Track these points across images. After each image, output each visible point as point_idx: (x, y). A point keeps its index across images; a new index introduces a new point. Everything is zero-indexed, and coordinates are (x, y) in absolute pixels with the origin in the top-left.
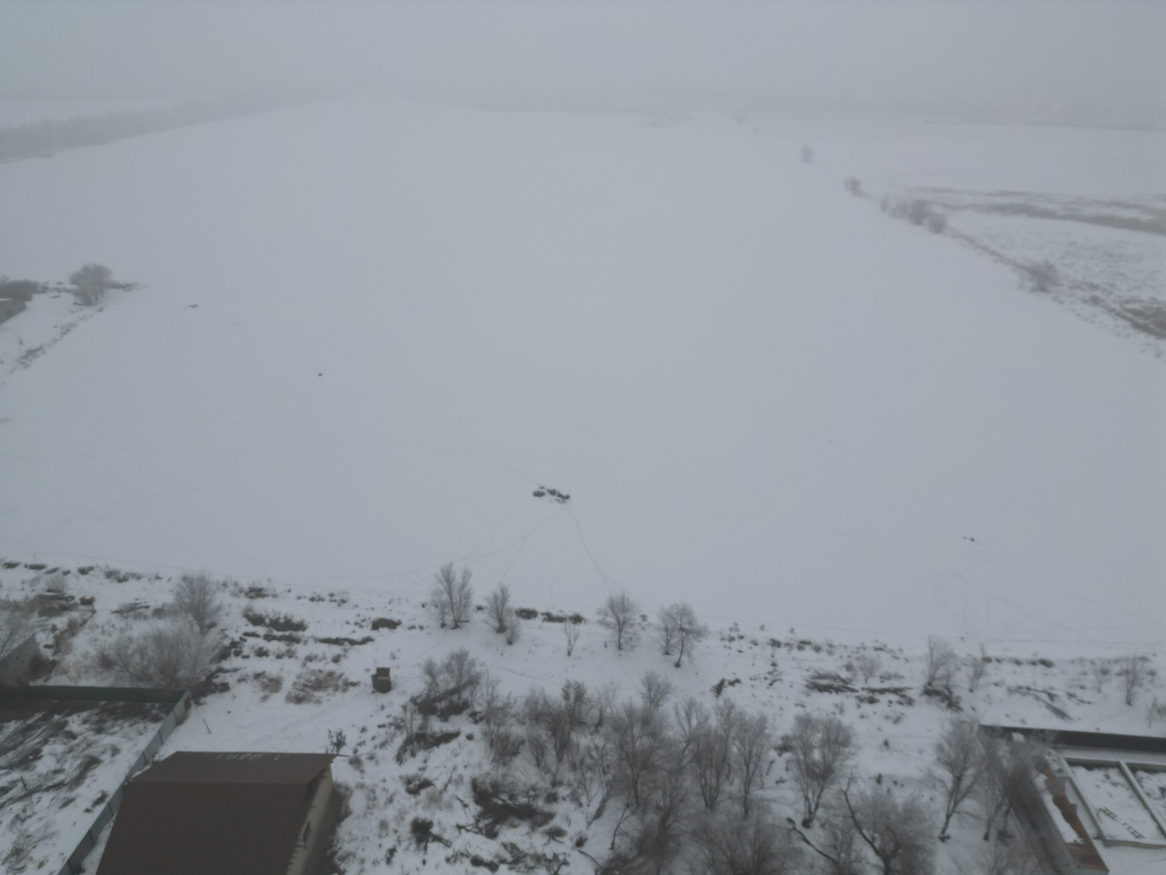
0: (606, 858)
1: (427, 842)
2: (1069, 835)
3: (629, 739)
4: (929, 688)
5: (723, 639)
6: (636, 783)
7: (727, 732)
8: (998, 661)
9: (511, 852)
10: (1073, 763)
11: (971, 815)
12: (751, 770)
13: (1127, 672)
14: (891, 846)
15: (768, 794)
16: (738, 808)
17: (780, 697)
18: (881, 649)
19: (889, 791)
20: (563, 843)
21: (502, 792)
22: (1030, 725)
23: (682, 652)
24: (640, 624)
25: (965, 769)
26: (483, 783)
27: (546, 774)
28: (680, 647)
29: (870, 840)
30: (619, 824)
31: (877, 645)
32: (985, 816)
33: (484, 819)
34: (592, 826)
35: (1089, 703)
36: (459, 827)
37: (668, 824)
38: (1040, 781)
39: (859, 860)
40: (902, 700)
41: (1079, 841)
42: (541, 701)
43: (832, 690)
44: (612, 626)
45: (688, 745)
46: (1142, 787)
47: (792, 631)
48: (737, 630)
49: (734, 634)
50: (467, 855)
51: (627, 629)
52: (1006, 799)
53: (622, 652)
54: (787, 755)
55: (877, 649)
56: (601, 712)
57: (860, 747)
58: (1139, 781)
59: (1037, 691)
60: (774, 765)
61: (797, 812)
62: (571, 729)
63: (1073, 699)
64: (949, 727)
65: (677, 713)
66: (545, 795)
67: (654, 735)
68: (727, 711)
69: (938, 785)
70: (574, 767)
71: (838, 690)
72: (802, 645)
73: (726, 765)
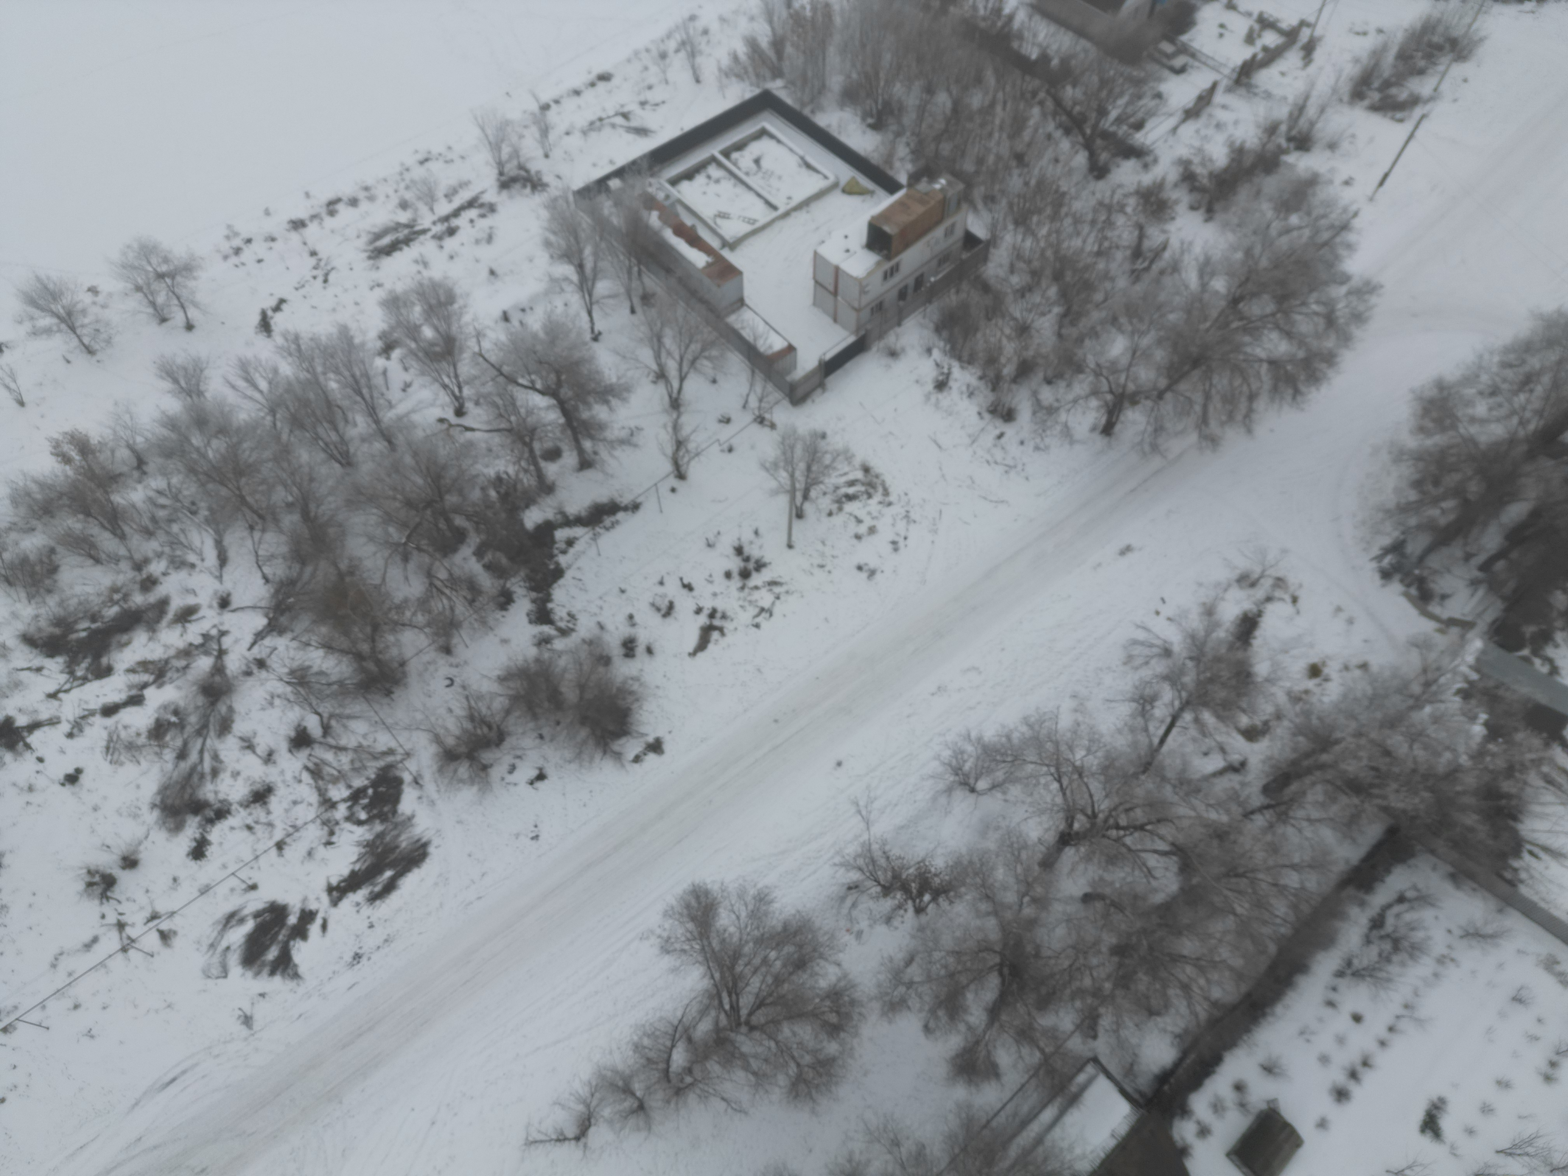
0: (267, 595)
1: (23, 739)
2: (698, 259)
3: (195, 456)
4: (503, 178)
5: (226, 258)
6: (242, 499)
7: (311, 370)
8: (557, 102)
9: (146, 671)
10: (674, 182)
11: (610, 297)
12: (367, 396)
13: (683, 43)
14: (553, 377)
15: (401, 409)
16: (379, 446)
17: (346, 290)
18: (427, 160)
19: (521, 323)
20: (204, 617)
21: (76, 622)
22: (621, 162)
23: (183, 307)
24: (94, 303)
25: (581, 251)
26: (40, 630)
27: (117, 564)
28: (176, 302)
29: (530, 385)
30: (256, 553)
31: (420, 157)
32: (622, 290)
33: (79, 665)
34: (226, 577)
35: (663, 102)
36: (53, 696)
37: (312, 514)
38: (654, 219)
39: (530, 412)
40: (482, 211)
41: (710, 260)
42: (34, 488)
43: (400, 246)
44: (55, 328)
45: (274, 416)
46: (739, 168)
47: (307, 195)
48: (236, 234)
49: (237, 242)
50: (92, 713)
51: (79, 321)
52: (633, 260)
53: (99, 356)
54: (396, 354)
55: (422, 162)
56: (131, 448)
57: (468, 295)
58: (735, 164)
59: (609, 117)
60: (389, 374)
61: (443, 407)
62: (107, 493)
63: (647, 107)
64: (545, 214)
65: (233, 387)
66: (137, 586)
67: (223, 431)
68: (293, 346)
69: (565, 285)
70: (149, 533)
71: (407, 241)
72: (332, 207)
73: (336, 409)
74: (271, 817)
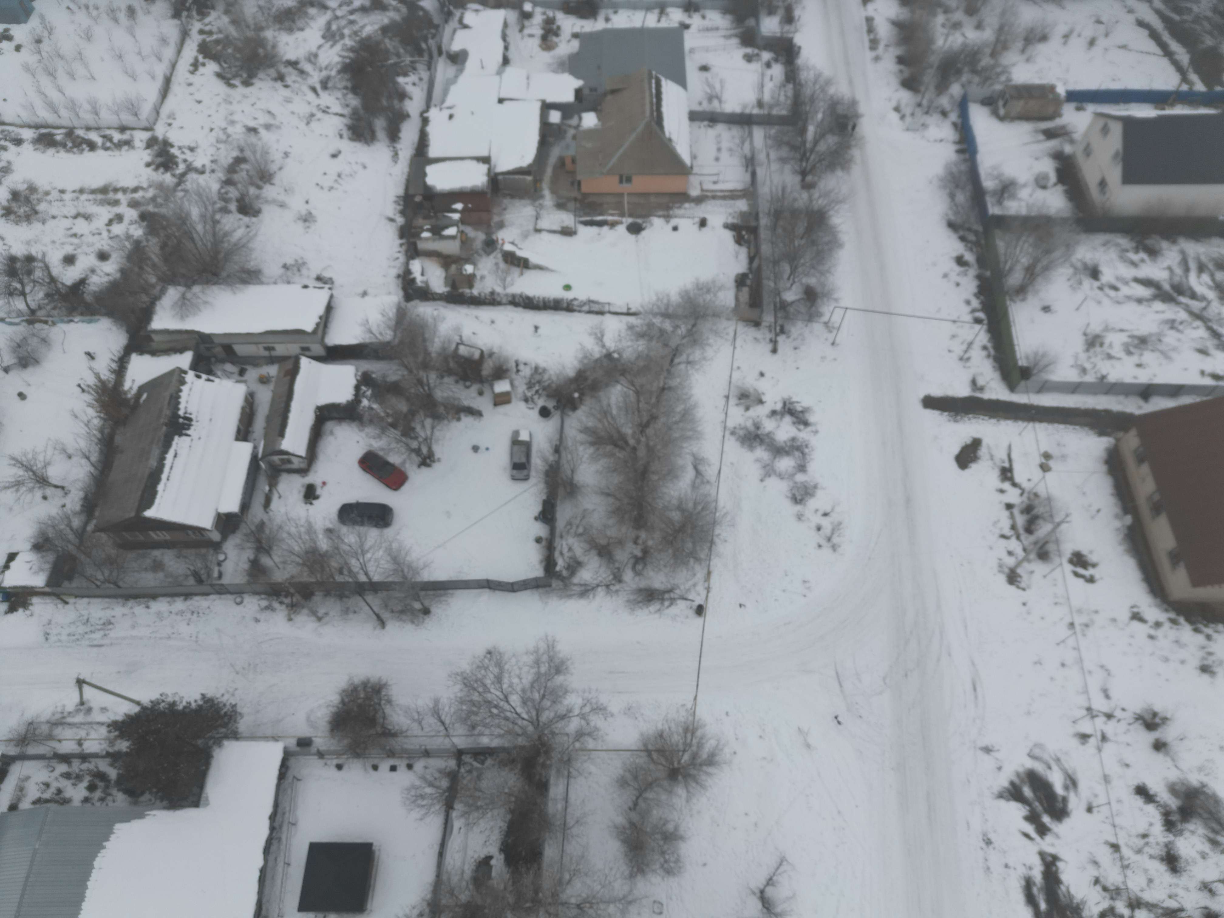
74: (1145, 857)
